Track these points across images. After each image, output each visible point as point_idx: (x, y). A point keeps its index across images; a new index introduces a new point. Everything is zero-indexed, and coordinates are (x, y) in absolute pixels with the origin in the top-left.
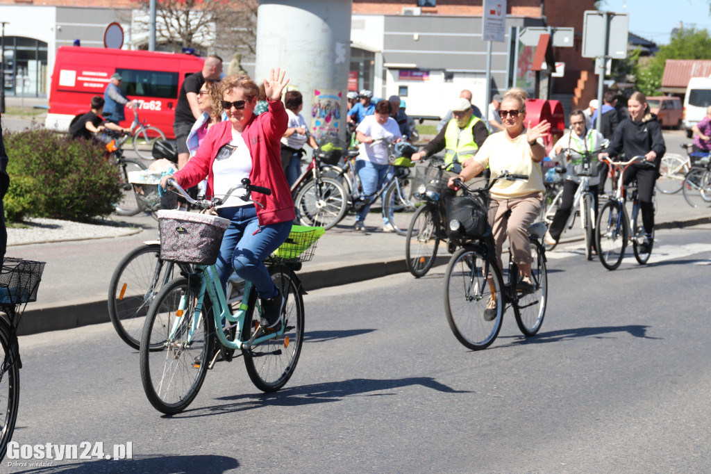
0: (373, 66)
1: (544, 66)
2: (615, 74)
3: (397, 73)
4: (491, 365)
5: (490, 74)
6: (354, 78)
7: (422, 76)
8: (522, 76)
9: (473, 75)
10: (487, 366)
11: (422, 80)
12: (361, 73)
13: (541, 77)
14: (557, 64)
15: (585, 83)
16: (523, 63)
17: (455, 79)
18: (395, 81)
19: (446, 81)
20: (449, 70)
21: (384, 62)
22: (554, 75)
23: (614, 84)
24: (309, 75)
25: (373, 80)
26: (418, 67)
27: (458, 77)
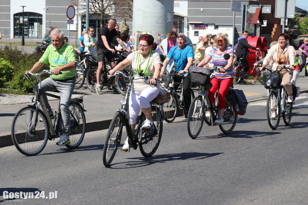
0: (183, 23)
1: (258, 22)
2: (289, 25)
3: (194, 26)
4: (237, 152)
5: (234, 25)
6: (175, 28)
7: (204, 27)
8: (248, 26)
9: (227, 26)
10: (235, 153)
11: (205, 29)
12: (178, 26)
13: (257, 26)
14: (264, 21)
15: (276, 29)
16: (249, 20)
17: (219, 28)
18: (193, 29)
19: (215, 29)
20: (216, 24)
21: (188, 21)
22: (262, 26)
23: (289, 29)
24: (156, 27)
25: (183, 29)
26: (203, 23)
27: (220, 27)
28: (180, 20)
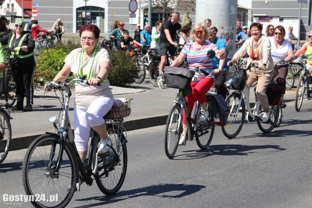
0: (247, 15)
3: (258, 18)
6: (238, 21)
7: (269, 20)
12: (242, 19)
19: (280, 21)
20: (281, 17)
21: (252, 13)
24: (219, 20)
25: (247, 22)
26: (267, 15)
28: (243, 12)
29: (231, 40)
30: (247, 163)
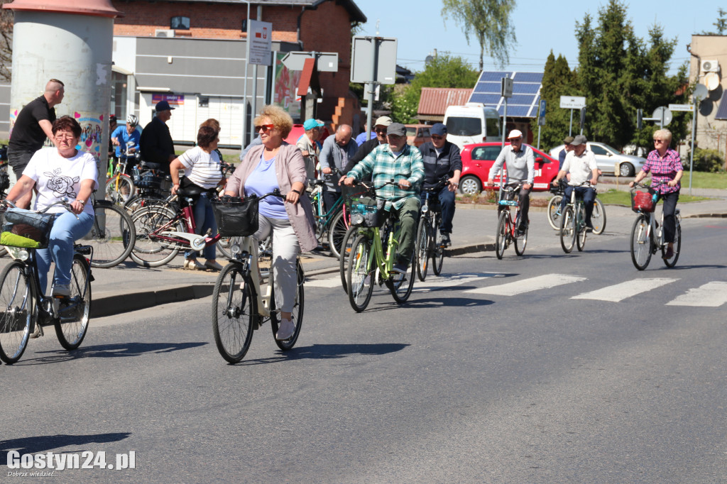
0: (126, 88)
3: (150, 96)
5: (247, 98)
7: (176, 100)
8: (280, 102)
9: (230, 100)
11: (177, 104)
12: (113, 97)
15: (342, 109)
16: (280, 88)
17: (211, 104)
18: (148, 105)
19: (201, 106)
20: (202, 94)
21: (137, 85)
24: (69, 96)
25: (125, 104)
26: (172, 91)
27: (213, 102)
28: (117, 81)
29: (97, 145)
30: (151, 435)
